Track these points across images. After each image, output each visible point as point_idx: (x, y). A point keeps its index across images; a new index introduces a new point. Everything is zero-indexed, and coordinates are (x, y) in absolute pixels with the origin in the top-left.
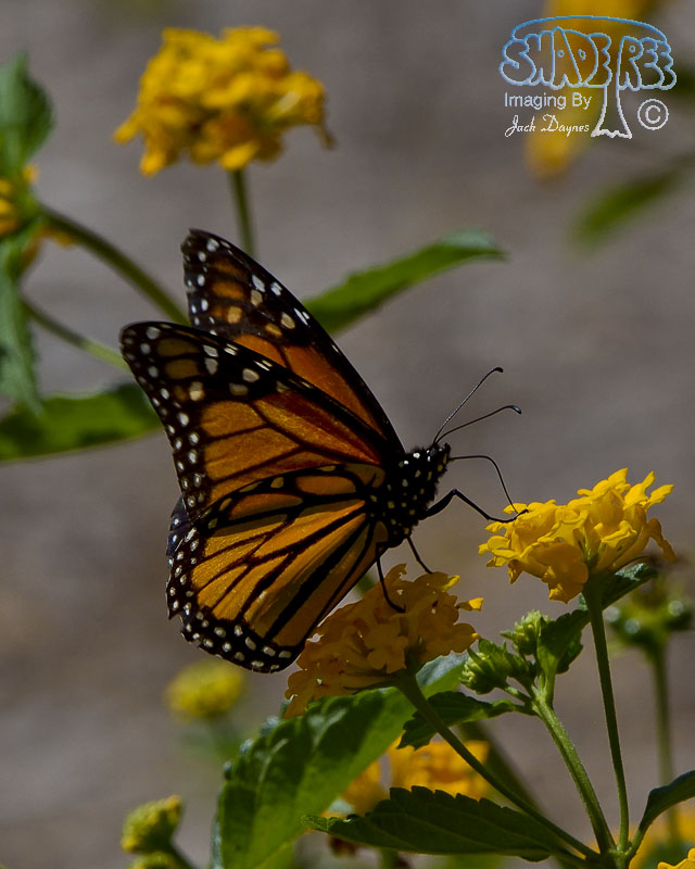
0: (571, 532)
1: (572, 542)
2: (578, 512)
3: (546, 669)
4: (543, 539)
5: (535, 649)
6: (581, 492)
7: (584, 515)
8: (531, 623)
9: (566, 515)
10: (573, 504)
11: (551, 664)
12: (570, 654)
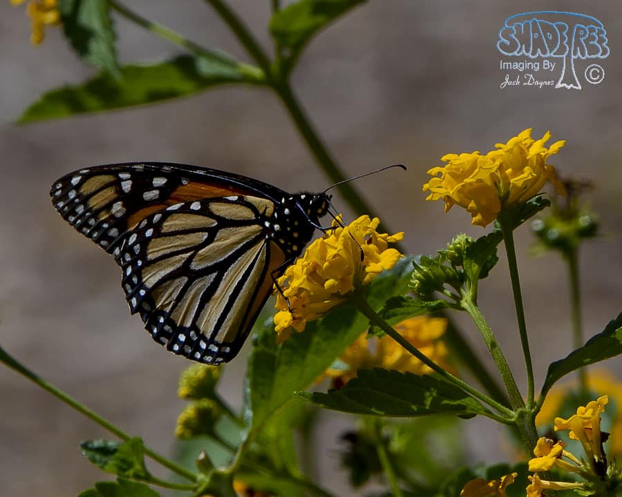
0: (488, 175)
1: (489, 183)
2: (494, 160)
3: (471, 277)
4: (468, 180)
5: (462, 262)
6: (497, 145)
7: (498, 163)
8: (459, 243)
9: (485, 162)
10: (491, 154)
11: (474, 273)
12: (489, 265)
